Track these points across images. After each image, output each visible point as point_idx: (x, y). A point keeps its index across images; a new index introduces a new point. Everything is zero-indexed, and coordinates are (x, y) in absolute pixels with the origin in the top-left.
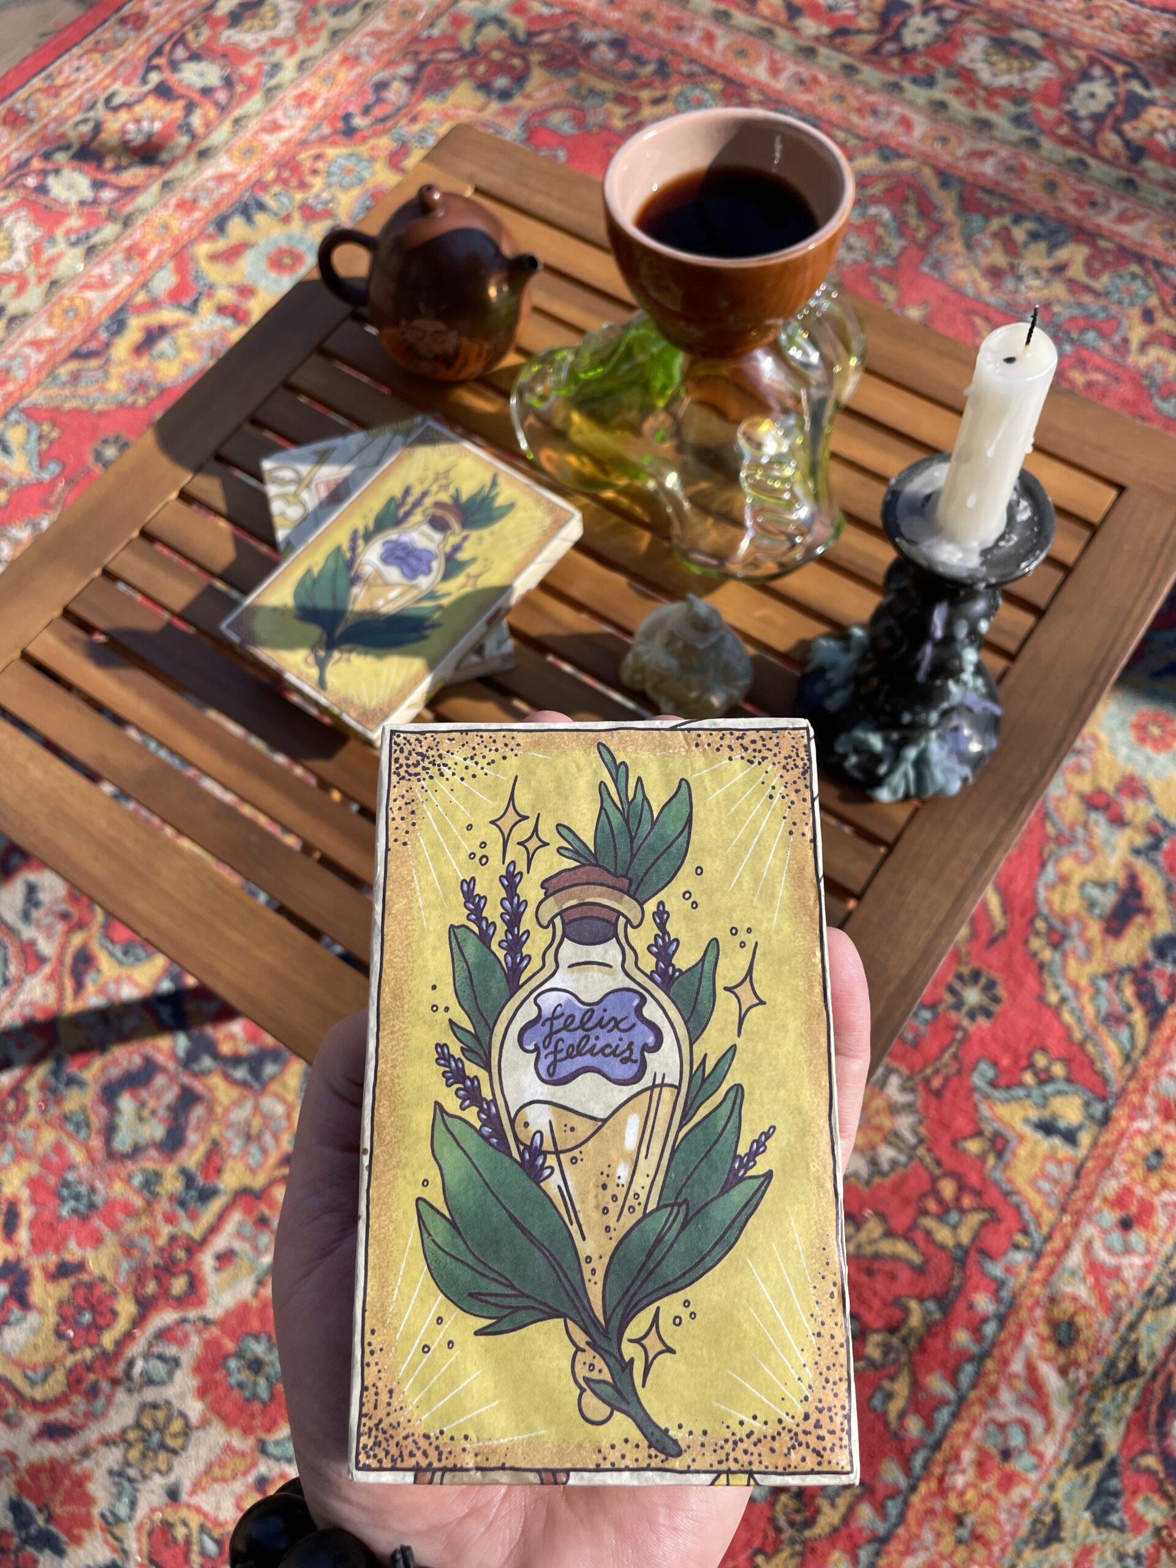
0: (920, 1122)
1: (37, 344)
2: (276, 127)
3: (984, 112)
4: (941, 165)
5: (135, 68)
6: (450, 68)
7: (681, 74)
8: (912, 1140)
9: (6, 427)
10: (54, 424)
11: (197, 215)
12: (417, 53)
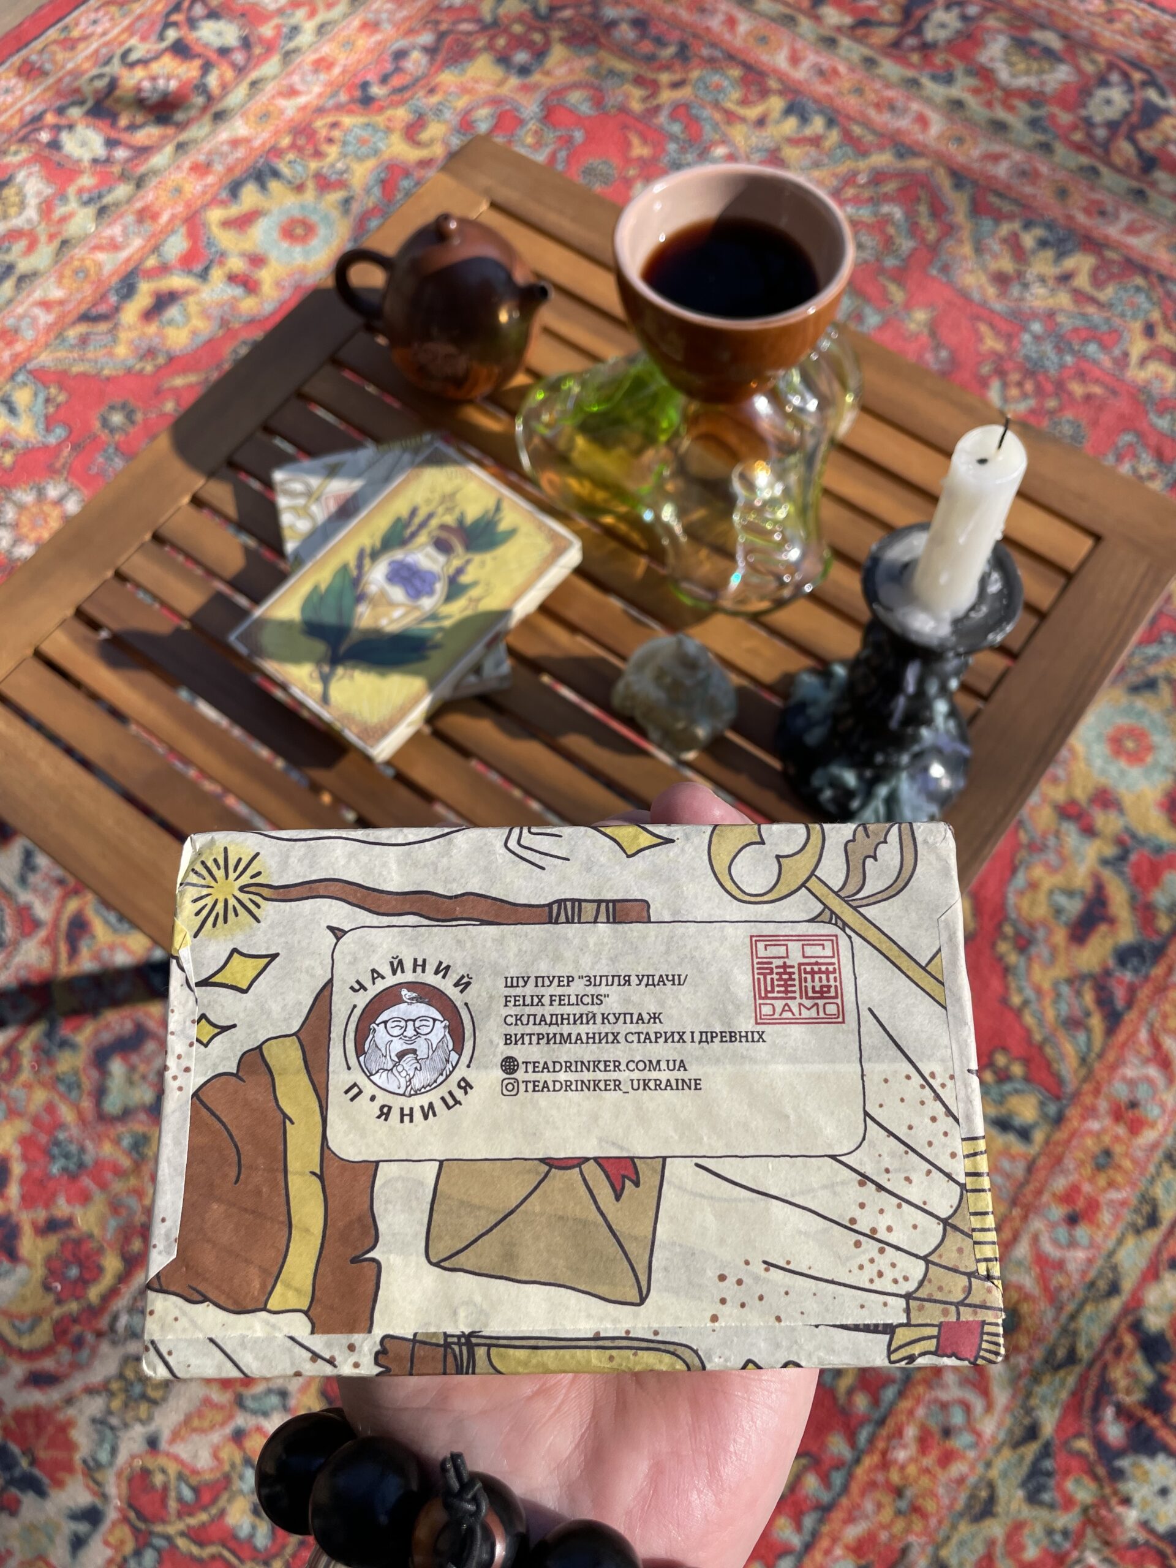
1: (46, 305)
2: (292, 92)
3: (1001, 114)
4: (955, 167)
5: (153, 24)
6: (470, 39)
7: (702, 58)
9: (13, 388)
10: (62, 387)
11: (210, 179)
12: (437, 23)
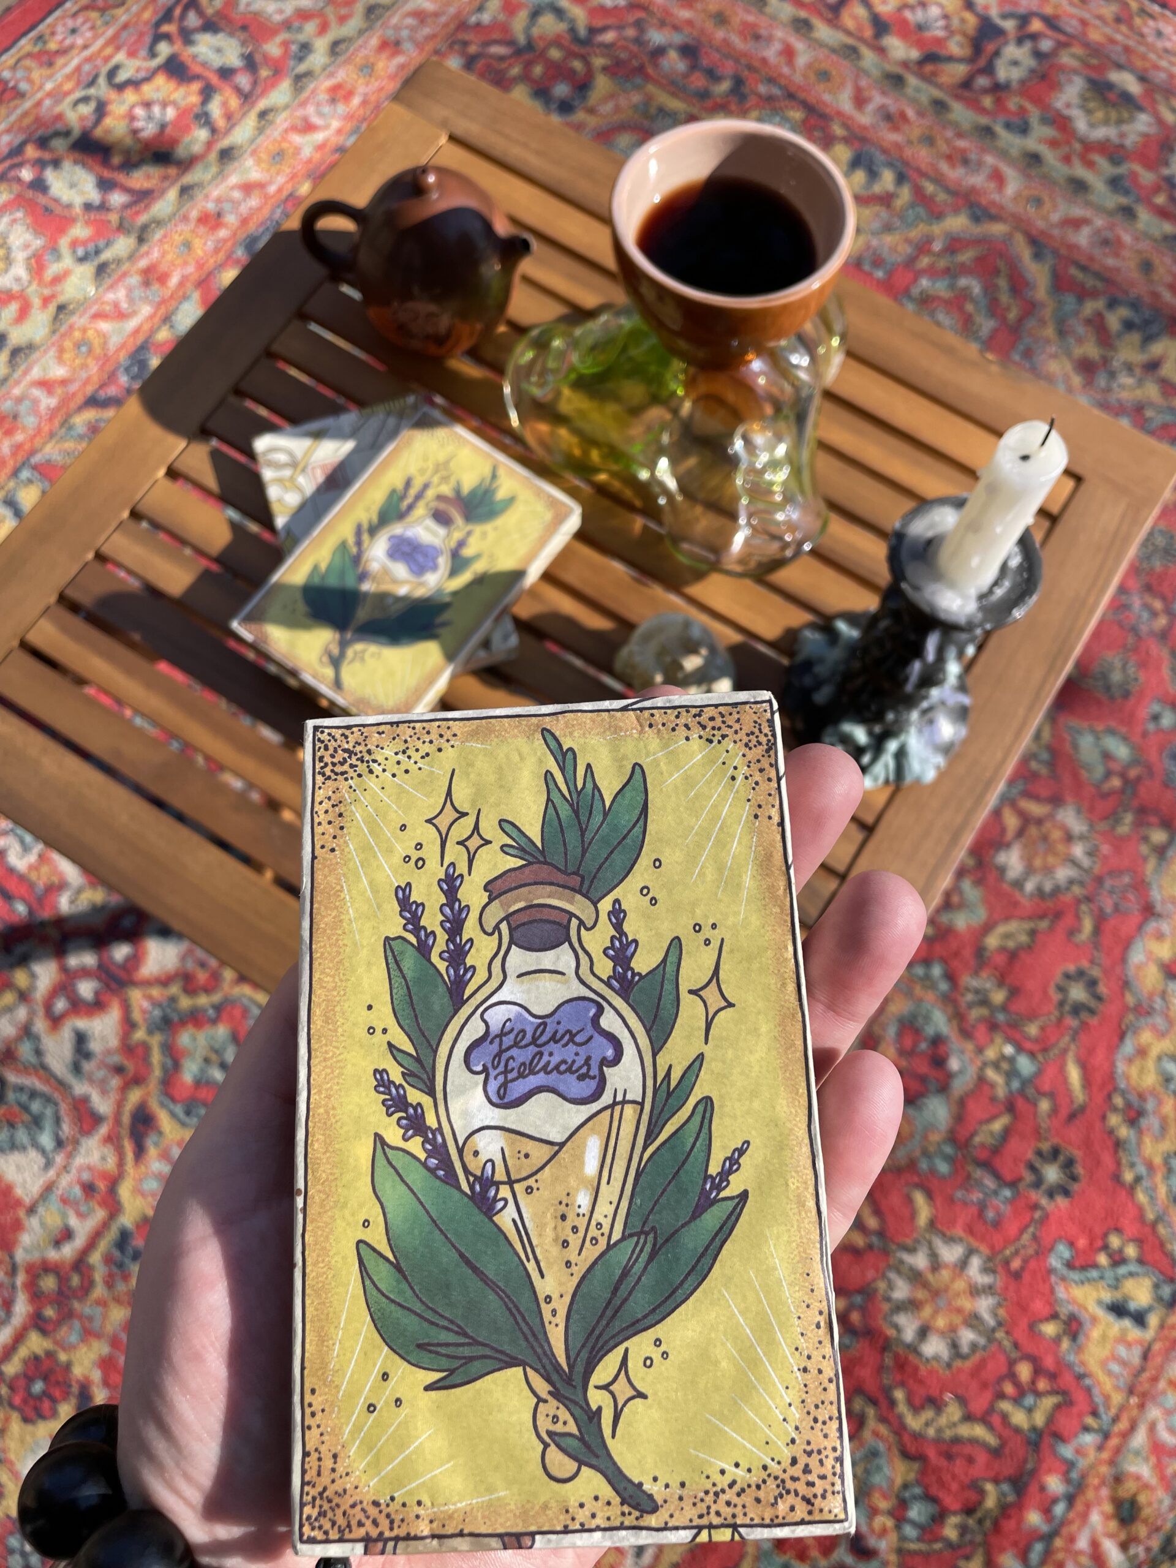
0: (999, 1305)
1: (46, 385)
2: (308, 127)
3: (1080, 171)
4: (1034, 232)
5: (141, 35)
8: (991, 1322)
9: (17, 486)
11: (223, 233)
12: (465, 44)
